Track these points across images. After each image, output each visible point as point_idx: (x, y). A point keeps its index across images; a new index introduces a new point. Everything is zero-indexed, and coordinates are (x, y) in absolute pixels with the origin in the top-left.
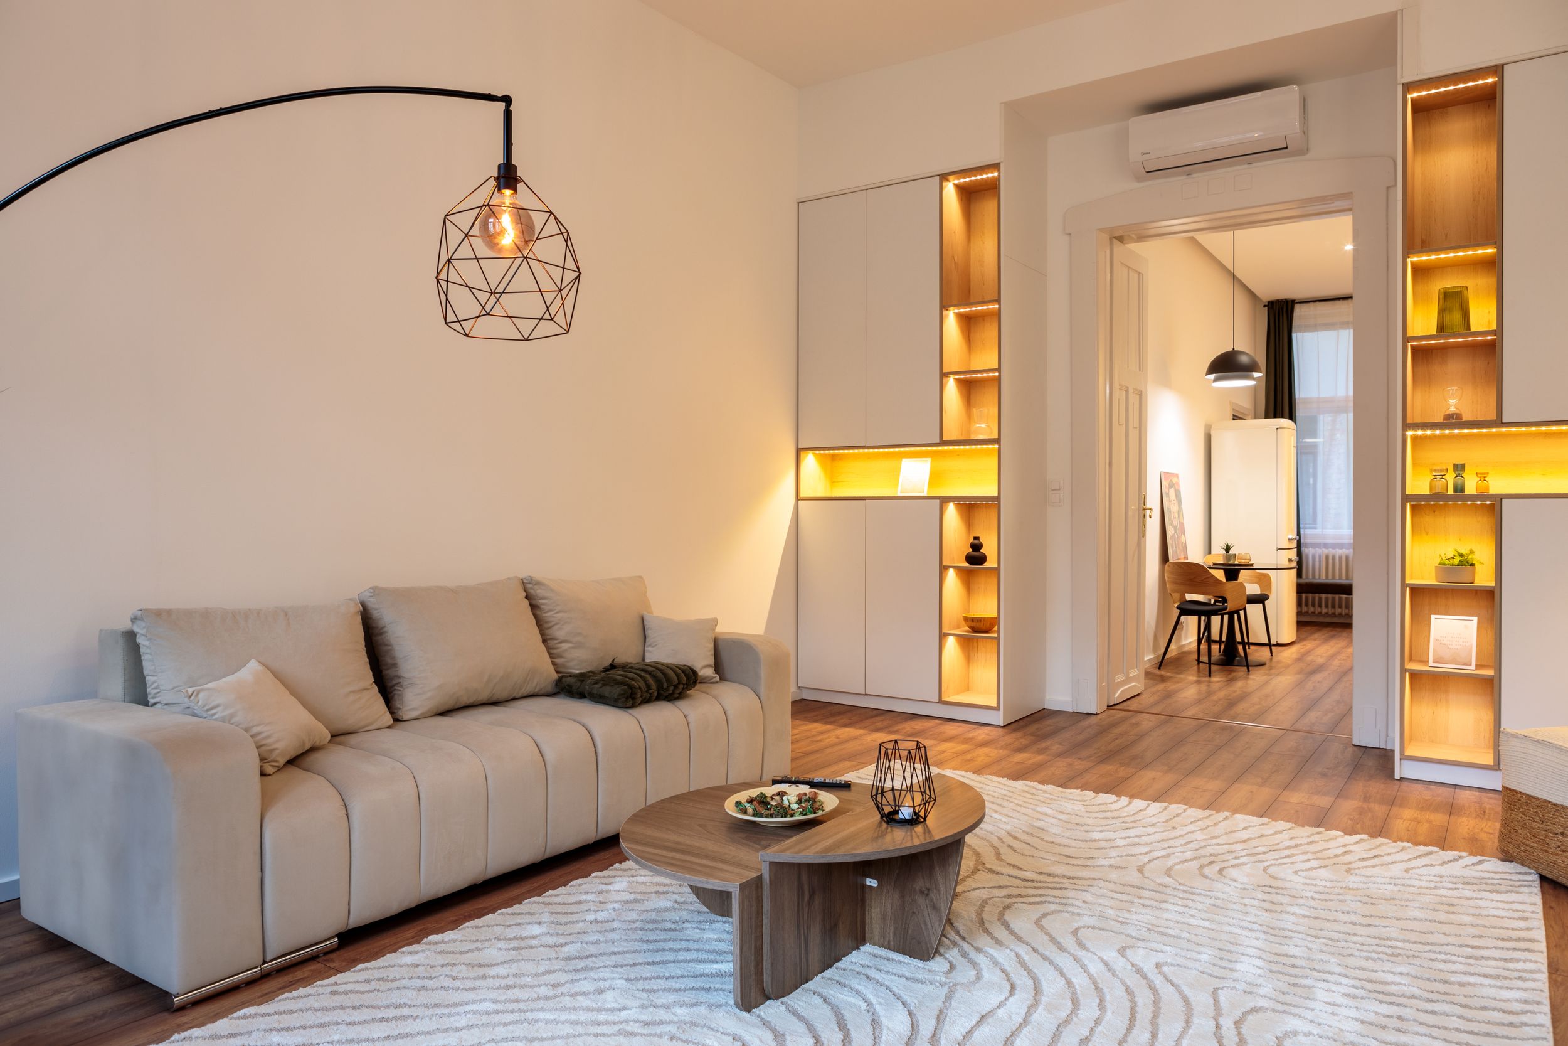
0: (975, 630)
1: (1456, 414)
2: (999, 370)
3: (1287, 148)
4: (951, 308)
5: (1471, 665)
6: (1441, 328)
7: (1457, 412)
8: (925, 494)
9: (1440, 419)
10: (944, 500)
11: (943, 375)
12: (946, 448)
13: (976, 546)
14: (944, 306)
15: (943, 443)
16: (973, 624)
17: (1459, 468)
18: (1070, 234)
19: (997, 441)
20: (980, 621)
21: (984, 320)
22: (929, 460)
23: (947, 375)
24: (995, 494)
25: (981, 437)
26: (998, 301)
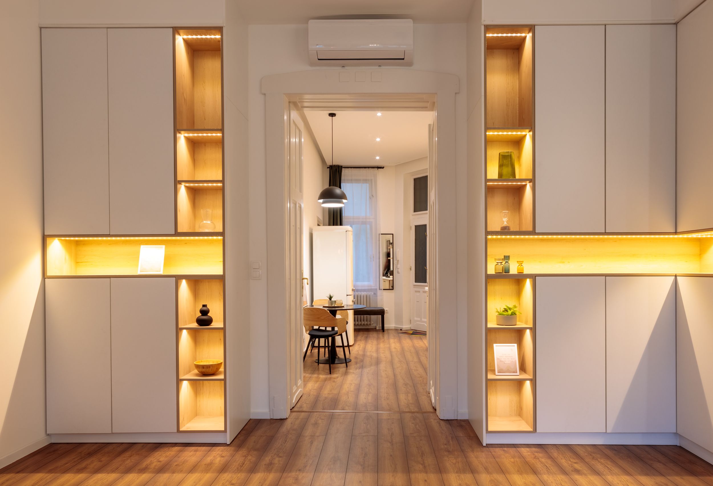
0: (204, 374)
1: (508, 226)
2: (223, 181)
3: (403, 59)
4: (182, 132)
5: (517, 372)
6: (500, 175)
7: (508, 225)
8: (161, 273)
9: (499, 229)
10: (178, 278)
11: (177, 182)
12: (178, 238)
13: (205, 312)
14: (177, 130)
15: (177, 234)
16: (203, 370)
17: (507, 258)
18: (265, 94)
19: (222, 234)
20: (209, 367)
21: (205, 145)
22: (164, 246)
23: (180, 182)
24: (221, 273)
25: (207, 231)
26: (222, 130)
